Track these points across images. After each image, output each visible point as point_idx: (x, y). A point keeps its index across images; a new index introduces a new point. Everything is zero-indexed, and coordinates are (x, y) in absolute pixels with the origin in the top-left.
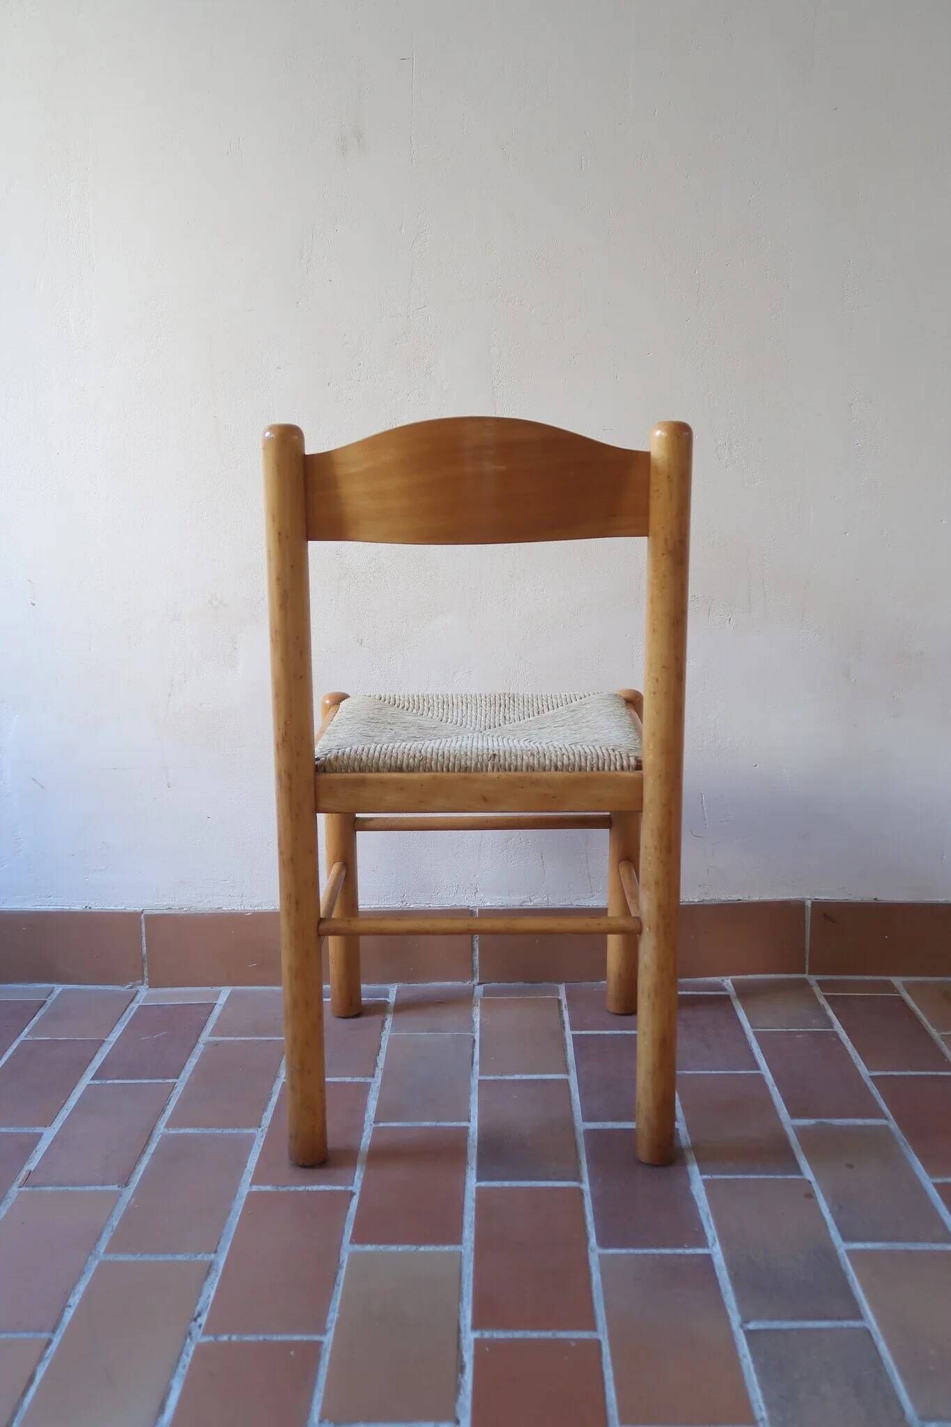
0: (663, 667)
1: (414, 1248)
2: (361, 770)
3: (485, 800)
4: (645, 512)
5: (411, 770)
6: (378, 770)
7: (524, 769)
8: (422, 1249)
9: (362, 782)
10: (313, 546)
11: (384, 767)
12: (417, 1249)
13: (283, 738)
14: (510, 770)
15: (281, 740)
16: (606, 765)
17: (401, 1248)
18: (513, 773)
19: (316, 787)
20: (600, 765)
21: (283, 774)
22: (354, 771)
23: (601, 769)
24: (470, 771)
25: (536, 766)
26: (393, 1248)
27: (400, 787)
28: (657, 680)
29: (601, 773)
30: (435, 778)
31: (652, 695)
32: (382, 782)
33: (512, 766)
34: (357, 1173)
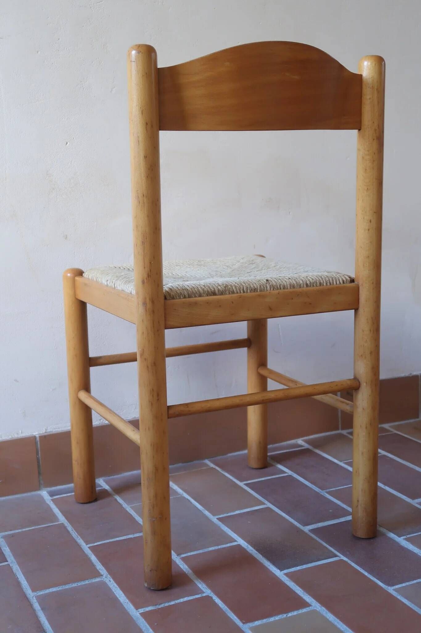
0: (375, 212)
1: (285, 615)
2: (190, 297)
3: (270, 309)
4: (359, 113)
5: (222, 293)
6: (200, 296)
7: (289, 288)
8: (290, 615)
9: (196, 303)
10: (162, 133)
11: (204, 293)
12: (287, 616)
13: (148, 274)
14: (281, 289)
15: (146, 276)
16: (334, 280)
17: (277, 618)
18: (282, 291)
19: (165, 309)
20: (331, 281)
21: (148, 300)
22: (185, 297)
23: (332, 283)
24: (257, 291)
25: (296, 285)
26: (272, 619)
27: (219, 305)
28: (371, 221)
29: (332, 286)
30: (240, 297)
31: (367, 231)
32: (208, 303)
33: (281, 286)
34: (200, 586)
